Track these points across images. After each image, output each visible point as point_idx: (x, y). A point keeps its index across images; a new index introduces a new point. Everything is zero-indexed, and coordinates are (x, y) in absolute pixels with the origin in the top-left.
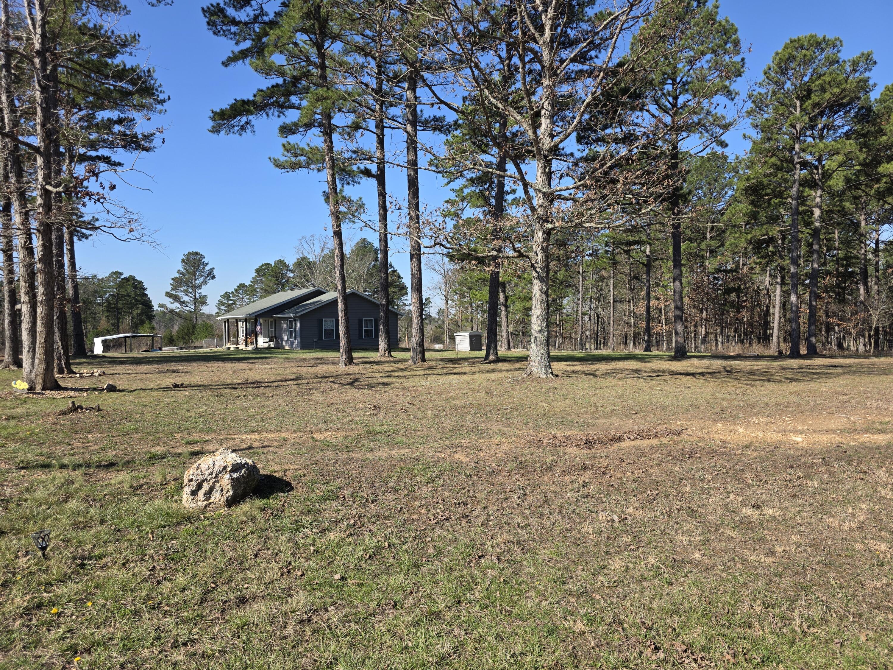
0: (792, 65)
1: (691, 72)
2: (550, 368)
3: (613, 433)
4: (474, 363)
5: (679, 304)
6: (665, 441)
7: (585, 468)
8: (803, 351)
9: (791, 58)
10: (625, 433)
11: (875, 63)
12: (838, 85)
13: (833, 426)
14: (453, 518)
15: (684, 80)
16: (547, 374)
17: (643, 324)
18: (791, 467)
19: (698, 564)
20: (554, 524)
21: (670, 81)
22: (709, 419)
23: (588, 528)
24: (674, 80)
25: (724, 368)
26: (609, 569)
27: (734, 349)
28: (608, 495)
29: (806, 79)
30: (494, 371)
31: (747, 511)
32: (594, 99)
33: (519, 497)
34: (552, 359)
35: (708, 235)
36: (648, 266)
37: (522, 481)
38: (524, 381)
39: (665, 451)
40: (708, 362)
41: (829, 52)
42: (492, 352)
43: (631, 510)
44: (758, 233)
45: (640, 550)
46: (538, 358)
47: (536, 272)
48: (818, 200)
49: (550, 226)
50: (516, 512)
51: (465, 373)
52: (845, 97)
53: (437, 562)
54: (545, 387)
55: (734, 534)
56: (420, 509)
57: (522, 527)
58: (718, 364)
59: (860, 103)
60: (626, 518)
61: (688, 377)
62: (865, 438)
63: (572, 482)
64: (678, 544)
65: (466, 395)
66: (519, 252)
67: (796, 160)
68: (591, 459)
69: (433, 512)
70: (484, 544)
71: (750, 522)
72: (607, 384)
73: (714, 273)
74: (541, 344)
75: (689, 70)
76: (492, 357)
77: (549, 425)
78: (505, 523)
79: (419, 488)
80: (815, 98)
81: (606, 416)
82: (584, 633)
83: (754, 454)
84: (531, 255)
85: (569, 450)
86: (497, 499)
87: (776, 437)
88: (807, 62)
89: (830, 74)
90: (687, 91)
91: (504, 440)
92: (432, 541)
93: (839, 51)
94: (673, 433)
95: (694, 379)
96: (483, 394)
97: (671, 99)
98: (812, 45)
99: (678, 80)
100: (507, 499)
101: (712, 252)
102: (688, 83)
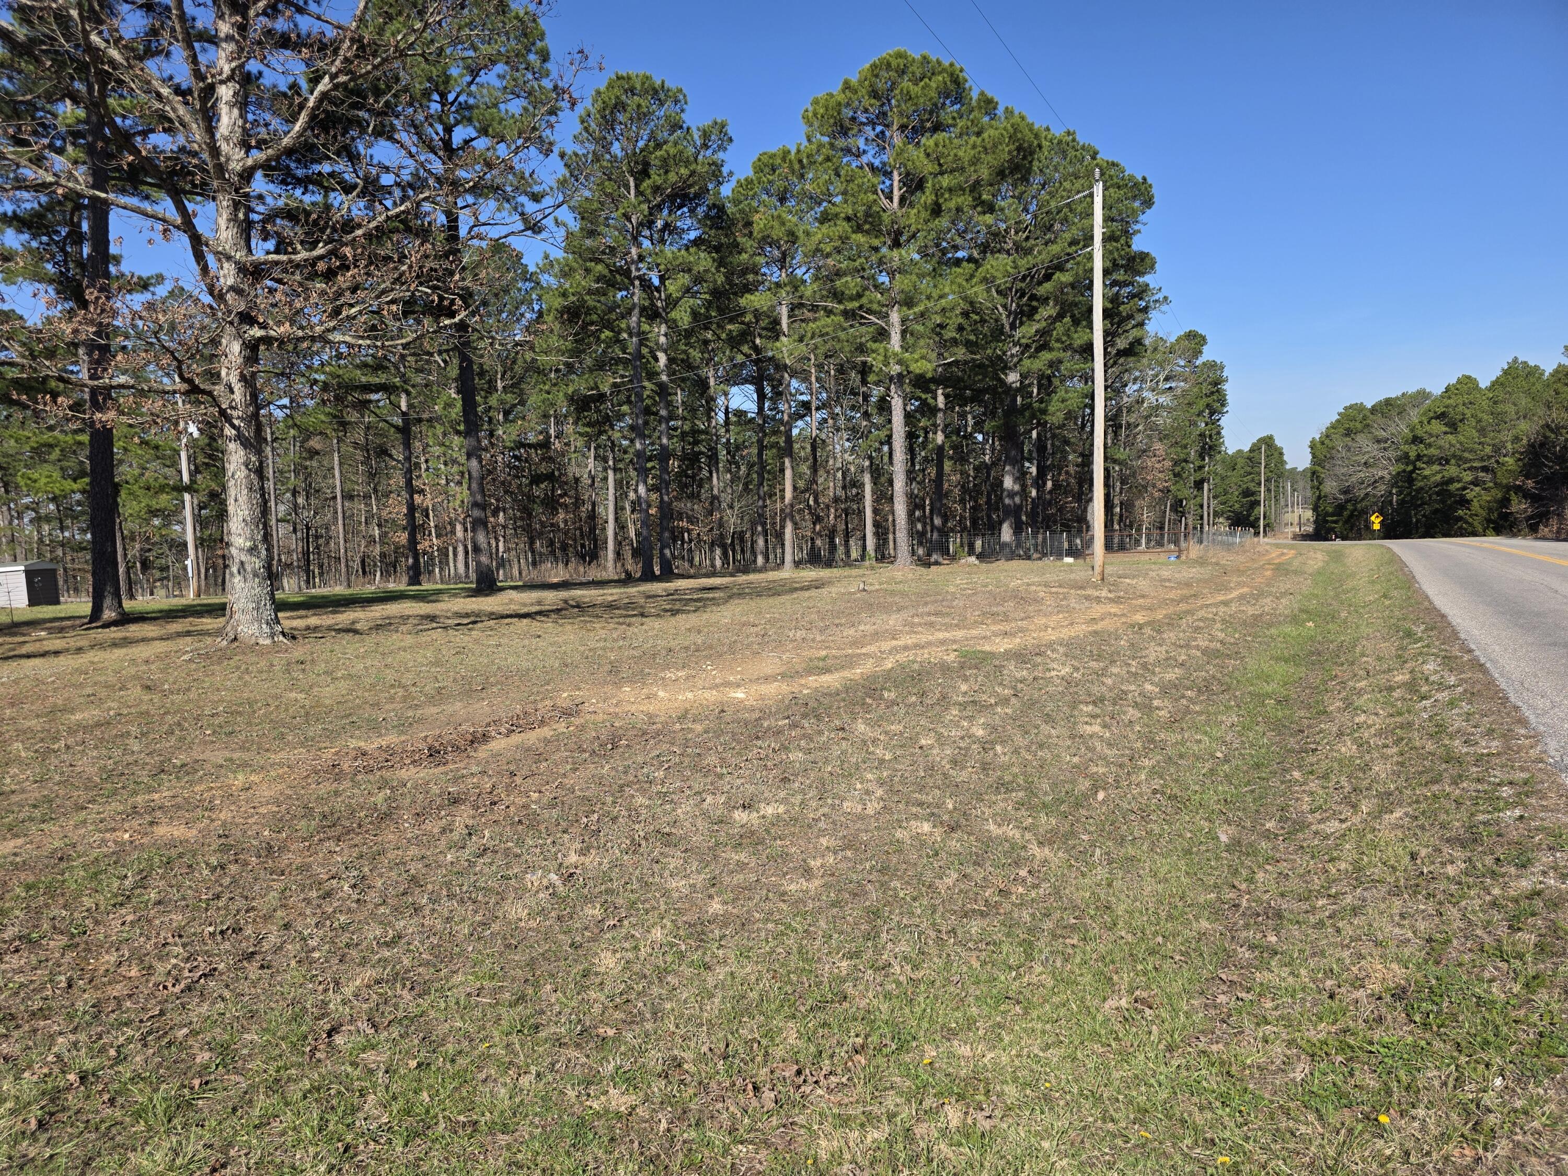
0: (621, 117)
1: (473, 88)
2: (278, 623)
3: (466, 727)
4: (62, 630)
5: (479, 498)
6: (561, 727)
7: (455, 801)
8: (657, 570)
9: (620, 106)
10: (488, 725)
11: (731, 140)
12: (687, 163)
13: (769, 671)
14: (222, 966)
15: (462, 99)
16: (272, 635)
17: (403, 538)
18: (758, 738)
19: (724, 921)
20: (448, 920)
21: (436, 97)
22: (606, 683)
23: (516, 911)
24: (443, 96)
25: (566, 601)
26: (597, 974)
27: (558, 574)
28: (520, 842)
29: (641, 144)
30: (126, 642)
31: (740, 816)
32: (336, 87)
33: (354, 886)
34: (281, 606)
35: (500, 385)
36: (405, 432)
37: (343, 854)
38: (224, 656)
39: (572, 746)
40: (535, 595)
41: (669, 107)
42: (108, 602)
43: (573, 858)
44: (580, 385)
45: (626, 922)
46: (252, 605)
47: (233, 426)
48: (662, 340)
49: (257, 332)
50: (360, 917)
51: (57, 653)
52: (695, 183)
53: (234, 1078)
54: (279, 661)
55: (743, 856)
56: (122, 970)
57: (387, 944)
58: (551, 598)
59: (710, 199)
60: (571, 875)
61: (525, 621)
62: (814, 681)
63: (443, 831)
64: (676, 895)
65: (92, 700)
66: (189, 381)
67: (634, 273)
68: (455, 780)
69: (161, 968)
70: (325, 1003)
71: (753, 833)
72: (399, 644)
73: (512, 449)
74: (256, 575)
75: (470, 84)
76: (109, 614)
77: (331, 735)
78: (348, 946)
79: (97, 923)
80: (656, 178)
81: (432, 700)
82: (634, 1108)
83: (699, 728)
84: (218, 390)
85: (403, 774)
86: (308, 901)
87: (711, 696)
88: (642, 117)
89: (676, 144)
90: (470, 120)
91: (254, 778)
92: (194, 1033)
93: (682, 111)
94: (567, 713)
95: (535, 623)
96: (136, 692)
97: (440, 128)
98: (647, 92)
99: (451, 97)
100: (328, 894)
101: (507, 413)
102: (469, 108)
